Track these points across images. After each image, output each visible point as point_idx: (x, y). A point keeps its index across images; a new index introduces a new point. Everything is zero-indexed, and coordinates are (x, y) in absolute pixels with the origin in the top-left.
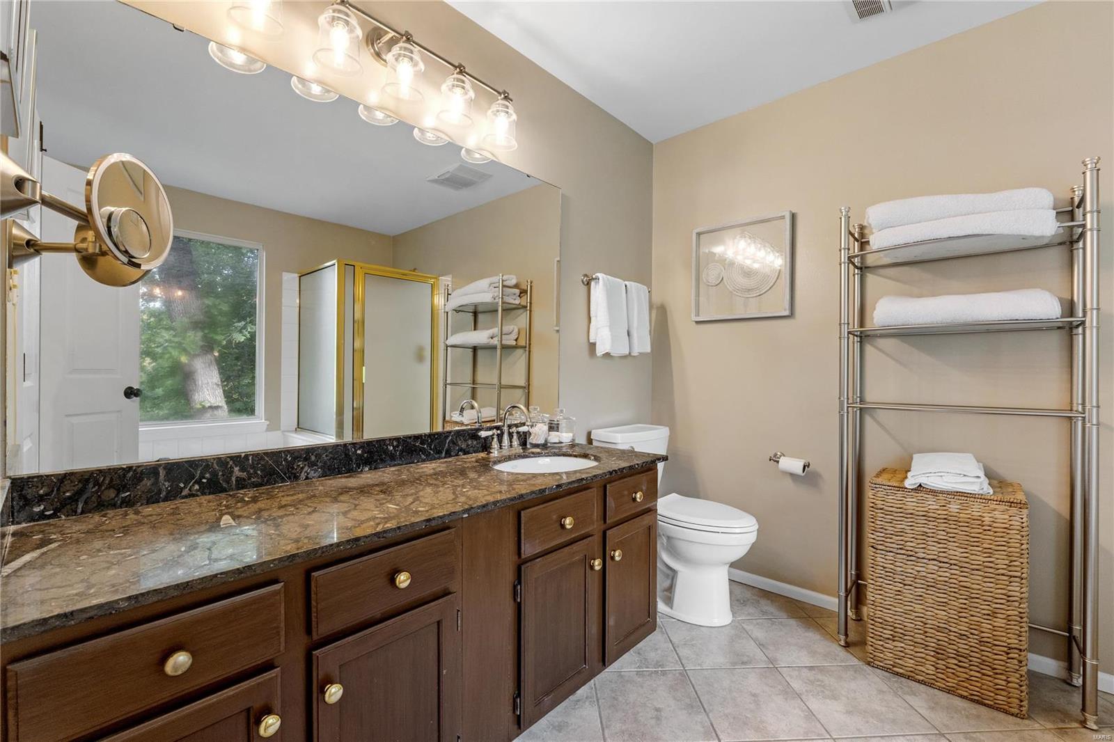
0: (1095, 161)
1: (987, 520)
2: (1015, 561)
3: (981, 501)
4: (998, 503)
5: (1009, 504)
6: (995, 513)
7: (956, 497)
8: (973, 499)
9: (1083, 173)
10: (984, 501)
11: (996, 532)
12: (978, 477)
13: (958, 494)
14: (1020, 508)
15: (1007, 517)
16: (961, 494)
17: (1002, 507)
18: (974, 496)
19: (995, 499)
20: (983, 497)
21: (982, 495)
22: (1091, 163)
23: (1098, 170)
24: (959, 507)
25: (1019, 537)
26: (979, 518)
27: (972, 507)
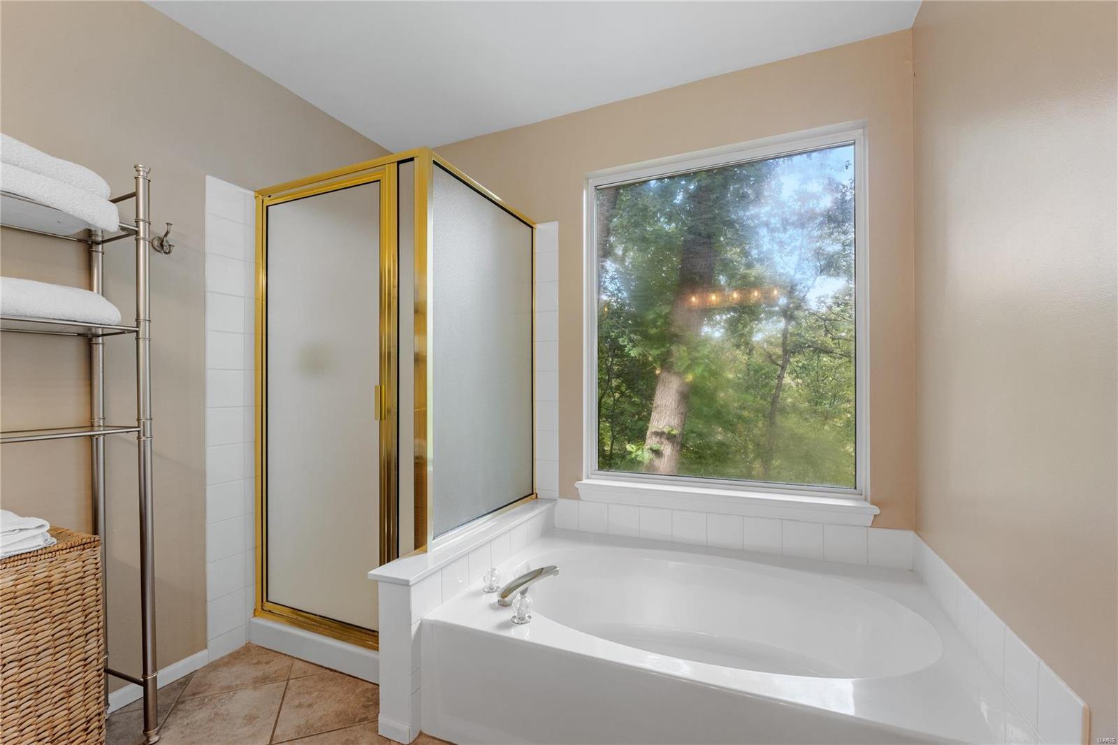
0: (147, 170)
1: (57, 577)
2: (90, 613)
3: (46, 556)
4: (68, 550)
5: (82, 547)
6: (65, 565)
7: (8, 565)
8: (35, 558)
9: (136, 178)
10: (50, 555)
11: (67, 589)
12: (42, 526)
13: (13, 559)
14: (94, 547)
15: (80, 564)
16: (16, 558)
17: (75, 554)
18: (35, 554)
19: (65, 547)
20: (48, 550)
21: (45, 548)
22: (144, 171)
23: (149, 181)
24: (14, 577)
25: (94, 582)
26: (45, 580)
27: (34, 569)
